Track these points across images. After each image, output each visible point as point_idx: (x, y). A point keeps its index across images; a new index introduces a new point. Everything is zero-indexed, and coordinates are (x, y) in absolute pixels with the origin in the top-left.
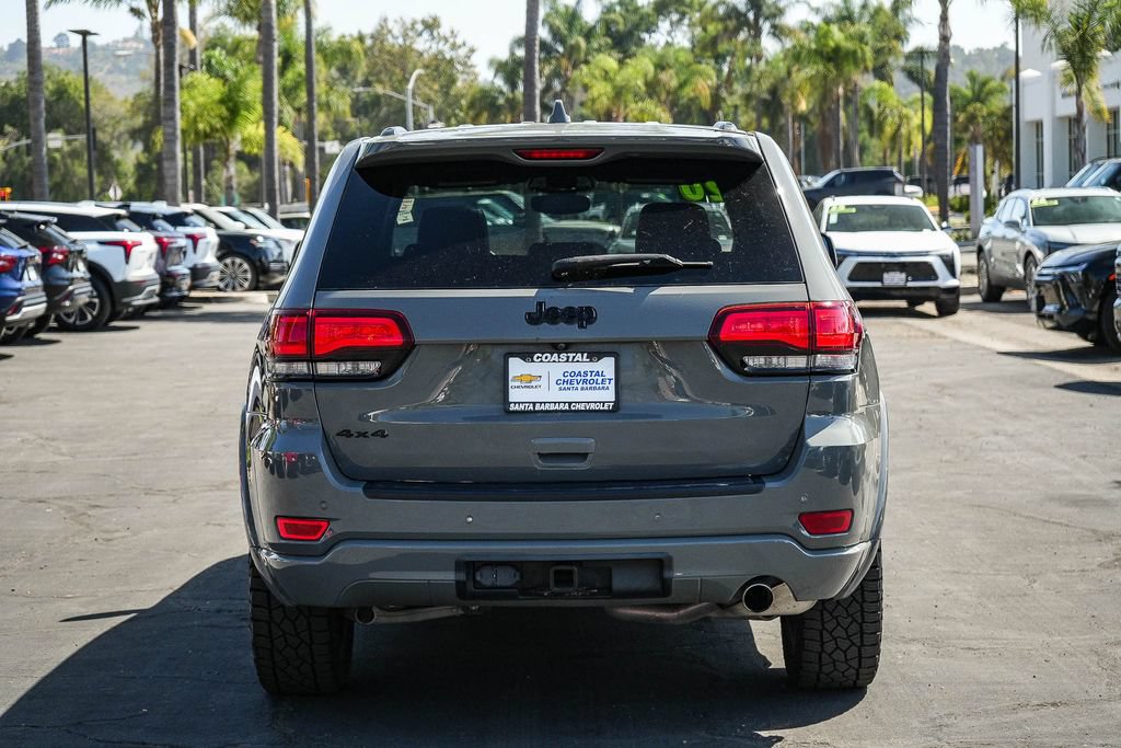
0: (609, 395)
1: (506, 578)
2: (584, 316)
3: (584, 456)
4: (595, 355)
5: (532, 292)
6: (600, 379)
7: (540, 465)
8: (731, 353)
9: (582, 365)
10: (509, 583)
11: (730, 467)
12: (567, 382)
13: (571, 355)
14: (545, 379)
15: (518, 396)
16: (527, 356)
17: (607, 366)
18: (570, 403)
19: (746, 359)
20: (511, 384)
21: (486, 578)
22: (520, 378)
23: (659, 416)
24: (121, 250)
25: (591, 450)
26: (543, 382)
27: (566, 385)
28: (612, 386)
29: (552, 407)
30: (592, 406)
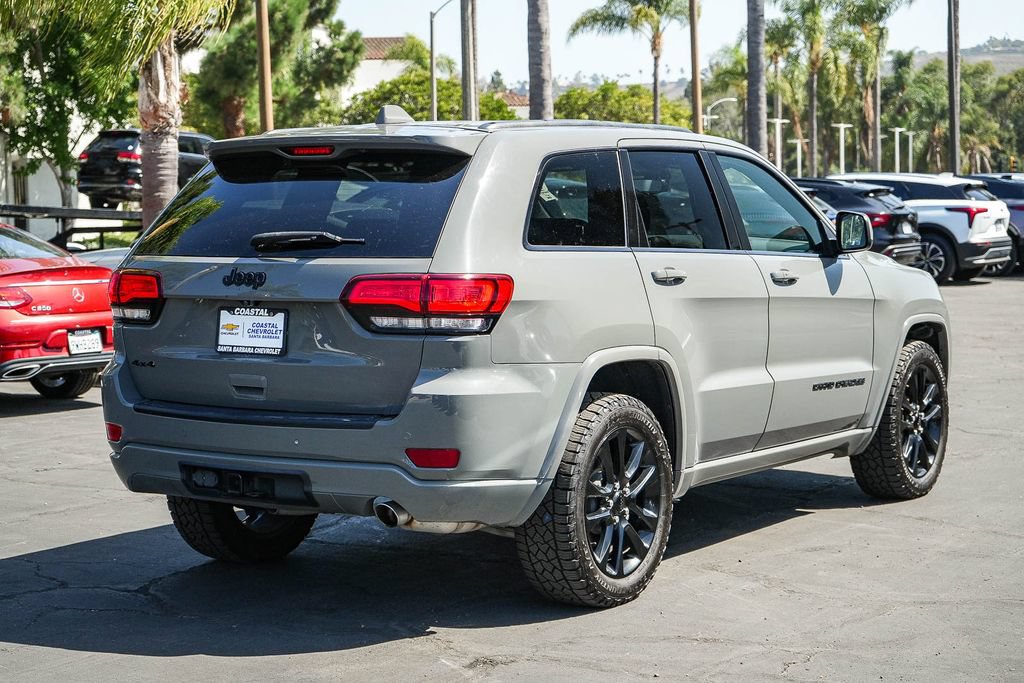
0: (278, 343)
1: (210, 480)
2: (256, 280)
3: (260, 390)
4: (273, 311)
5: (232, 260)
6: (275, 330)
7: (236, 395)
8: (362, 314)
9: (264, 318)
10: (212, 485)
11: (364, 406)
12: (255, 331)
13: (258, 310)
14: (241, 327)
15: (226, 340)
16: (231, 309)
17: (279, 319)
18: (254, 348)
19: (373, 319)
20: (221, 331)
21: (199, 478)
22: (226, 327)
23: (308, 362)
24: (965, 215)
25: (264, 386)
26: (240, 330)
27: (253, 334)
28: (281, 336)
29: (243, 350)
30: (268, 351)
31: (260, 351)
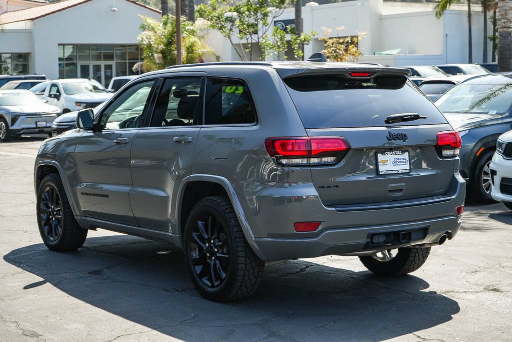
0: (408, 167)
1: (382, 239)
2: (404, 137)
3: (401, 190)
4: (403, 152)
6: (405, 161)
7: (389, 195)
9: (399, 156)
10: (383, 241)
12: (396, 162)
13: (396, 152)
14: (389, 161)
15: (382, 168)
16: (383, 153)
17: (406, 155)
18: (397, 170)
19: (443, 152)
20: (379, 164)
21: (376, 240)
22: (382, 161)
26: (388, 163)
27: (395, 164)
28: (408, 163)
29: (392, 172)
30: (404, 171)
31: (400, 172)
